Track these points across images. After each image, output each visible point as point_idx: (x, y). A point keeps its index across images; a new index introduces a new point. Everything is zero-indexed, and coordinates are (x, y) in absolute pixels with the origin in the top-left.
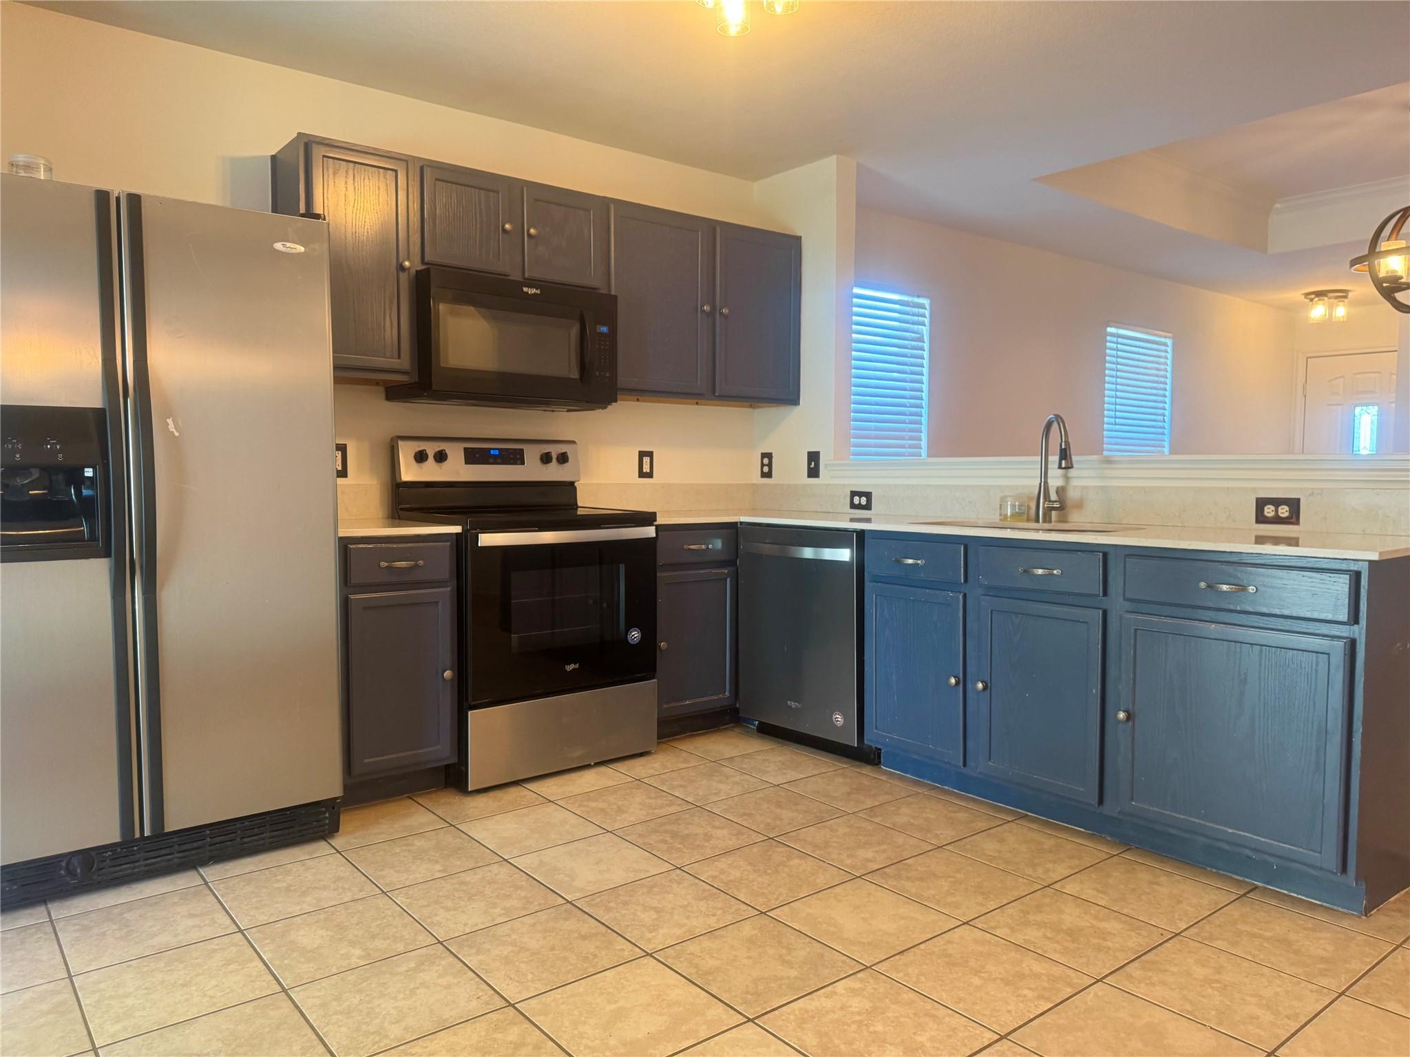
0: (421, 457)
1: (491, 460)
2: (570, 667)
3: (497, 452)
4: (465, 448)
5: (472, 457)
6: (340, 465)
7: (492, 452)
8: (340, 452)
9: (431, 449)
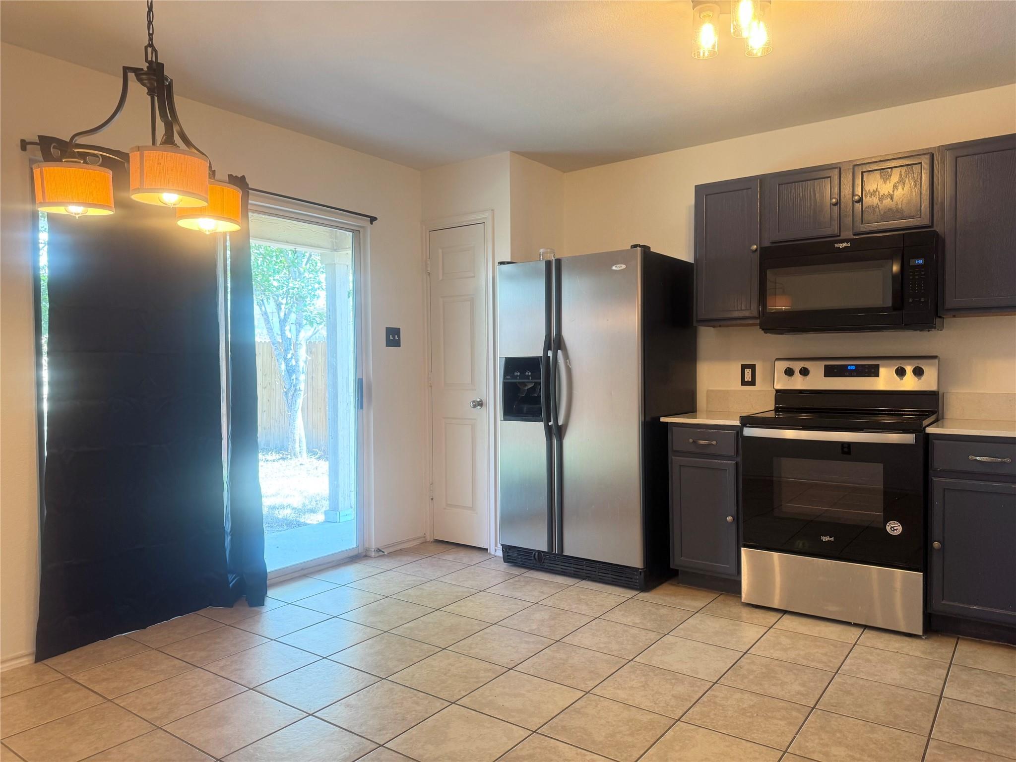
0: (789, 372)
1: (847, 374)
2: (826, 539)
3: (853, 368)
4: (825, 366)
5: (830, 372)
6: (750, 378)
7: (849, 368)
8: (750, 370)
9: (797, 366)
